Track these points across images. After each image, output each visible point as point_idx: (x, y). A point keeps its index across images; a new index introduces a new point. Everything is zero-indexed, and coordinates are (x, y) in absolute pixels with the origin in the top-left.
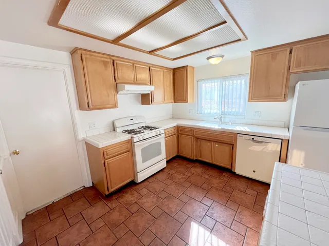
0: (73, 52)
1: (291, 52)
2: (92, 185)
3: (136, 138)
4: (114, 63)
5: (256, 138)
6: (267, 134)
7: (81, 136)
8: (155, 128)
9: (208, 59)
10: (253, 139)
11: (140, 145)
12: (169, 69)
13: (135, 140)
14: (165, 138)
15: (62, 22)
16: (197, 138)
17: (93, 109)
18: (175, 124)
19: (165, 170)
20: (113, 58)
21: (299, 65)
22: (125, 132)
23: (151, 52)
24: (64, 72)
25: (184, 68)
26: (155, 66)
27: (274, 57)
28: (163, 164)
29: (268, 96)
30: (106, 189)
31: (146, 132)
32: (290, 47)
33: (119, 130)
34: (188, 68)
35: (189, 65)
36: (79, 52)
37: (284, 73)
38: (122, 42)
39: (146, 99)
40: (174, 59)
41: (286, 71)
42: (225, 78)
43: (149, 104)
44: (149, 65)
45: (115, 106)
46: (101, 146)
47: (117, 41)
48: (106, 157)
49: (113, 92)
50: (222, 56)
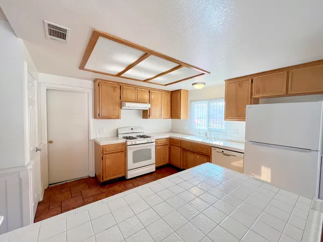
0: (95, 81)
1: (252, 82)
2: (94, 176)
3: (129, 142)
4: (121, 87)
5: (225, 152)
6: (234, 148)
7: (92, 137)
8: (147, 137)
9: (193, 84)
10: (223, 152)
11: (133, 148)
12: (168, 92)
13: (129, 143)
14: (156, 146)
15: (86, 67)
16: (184, 150)
17: (102, 118)
18: (168, 136)
19: (154, 174)
20: (121, 84)
21: (258, 92)
22: (124, 138)
23: (144, 81)
24: (88, 93)
25: (179, 91)
26: (154, 89)
27: (240, 85)
28: (152, 169)
29: (238, 117)
30: (101, 178)
31: (139, 139)
32: (251, 78)
33: (120, 136)
34: (182, 91)
35: (182, 88)
36: (98, 81)
37: (248, 98)
38: (122, 75)
39: (145, 114)
40: (165, 85)
41: (250, 96)
42: (210, 100)
43: (147, 118)
44: (149, 89)
45: (118, 117)
46: (102, 144)
47: (119, 75)
48: (104, 152)
49: (118, 107)
50: (205, 84)
